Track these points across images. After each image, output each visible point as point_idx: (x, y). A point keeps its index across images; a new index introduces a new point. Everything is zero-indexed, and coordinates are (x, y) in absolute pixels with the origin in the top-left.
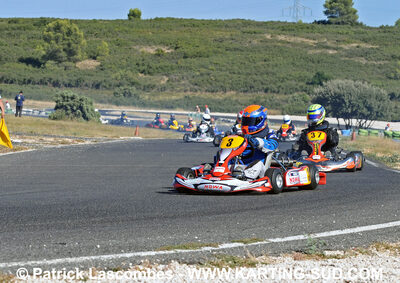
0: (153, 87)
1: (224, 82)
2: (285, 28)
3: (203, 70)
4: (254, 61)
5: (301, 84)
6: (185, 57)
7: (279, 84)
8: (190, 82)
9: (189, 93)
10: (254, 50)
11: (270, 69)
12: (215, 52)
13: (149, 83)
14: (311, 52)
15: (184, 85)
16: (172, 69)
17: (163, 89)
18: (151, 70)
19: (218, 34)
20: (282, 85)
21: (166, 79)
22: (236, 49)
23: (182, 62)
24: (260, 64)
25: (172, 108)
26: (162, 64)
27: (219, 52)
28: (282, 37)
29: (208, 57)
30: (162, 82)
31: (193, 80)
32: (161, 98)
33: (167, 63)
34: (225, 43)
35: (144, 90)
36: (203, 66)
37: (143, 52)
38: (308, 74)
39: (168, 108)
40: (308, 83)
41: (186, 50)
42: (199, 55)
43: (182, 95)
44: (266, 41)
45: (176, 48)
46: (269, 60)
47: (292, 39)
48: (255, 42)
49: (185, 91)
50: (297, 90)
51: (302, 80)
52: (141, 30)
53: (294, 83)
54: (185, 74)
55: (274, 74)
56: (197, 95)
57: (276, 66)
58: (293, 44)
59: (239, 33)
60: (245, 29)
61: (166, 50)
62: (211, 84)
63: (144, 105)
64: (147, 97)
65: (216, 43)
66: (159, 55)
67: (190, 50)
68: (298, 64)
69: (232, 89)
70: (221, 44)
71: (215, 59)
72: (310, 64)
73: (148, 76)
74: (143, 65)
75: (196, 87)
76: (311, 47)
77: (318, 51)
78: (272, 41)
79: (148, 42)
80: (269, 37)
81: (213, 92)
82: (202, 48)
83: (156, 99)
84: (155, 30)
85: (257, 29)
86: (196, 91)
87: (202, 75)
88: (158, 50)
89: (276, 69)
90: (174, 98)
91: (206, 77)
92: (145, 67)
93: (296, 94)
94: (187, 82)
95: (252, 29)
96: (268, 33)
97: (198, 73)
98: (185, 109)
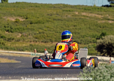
0: (13, 39)
1: (52, 37)
2: (86, 9)
3: (41, 31)
4: (68, 27)
5: (93, 39)
6: (31, 23)
7: (81, 39)
8: (33, 37)
9: (32, 43)
10: (68, 20)
11: (77, 31)
12: (48, 21)
13: (10, 37)
14: (99, 22)
15: (30, 38)
16: (24, 30)
17: (18, 40)
18: (12, 30)
19: (50, 11)
20: (83, 39)
21: (20, 35)
22: (59, 20)
23: (29, 26)
24: (71, 28)
25: (23, 50)
26: (18, 27)
27: (50, 21)
28: (84, 14)
29: (43, 23)
30: (18, 37)
31: (35, 36)
32: (17, 45)
33: (21, 26)
34: (53, 16)
35: (8, 41)
36: (40, 28)
37: (8, 20)
38: (97, 33)
39: (20, 50)
40: (97, 39)
41: (31, 20)
42: (39, 22)
43: (28, 44)
44: (76, 15)
45: (26, 18)
46: (76, 26)
47: (90, 15)
48: (69, 16)
49: (31, 42)
50: (91, 42)
51: (94, 37)
52: (8, 8)
53: (89, 38)
54: (31, 32)
55: (79, 33)
56: (37, 44)
57: (80, 29)
58: (90, 18)
59: (61, 11)
60: (64, 9)
61: (21, 20)
62: (45, 38)
63: (7, 49)
64: (9, 45)
65: (48, 16)
66: (17, 22)
67: (34, 19)
68: (92, 28)
69: (56, 41)
70: (51, 17)
71: (47, 25)
72: (99, 28)
73: (10, 33)
74: (8, 27)
75: (36, 40)
76: (99, 19)
77: (104, 21)
78: (78, 16)
79: (11, 15)
80: (77, 13)
81: (45, 42)
82: (40, 19)
83: (14, 46)
84: (15, 8)
85: (71, 9)
86: (36, 42)
87: (40, 33)
88: (16, 19)
89: (80, 31)
90: (24, 45)
91: (42, 34)
92: (9, 28)
93: (90, 44)
94: (31, 37)
95: (68, 9)
96: (77, 11)
97: (38, 32)
98: (29, 51)
